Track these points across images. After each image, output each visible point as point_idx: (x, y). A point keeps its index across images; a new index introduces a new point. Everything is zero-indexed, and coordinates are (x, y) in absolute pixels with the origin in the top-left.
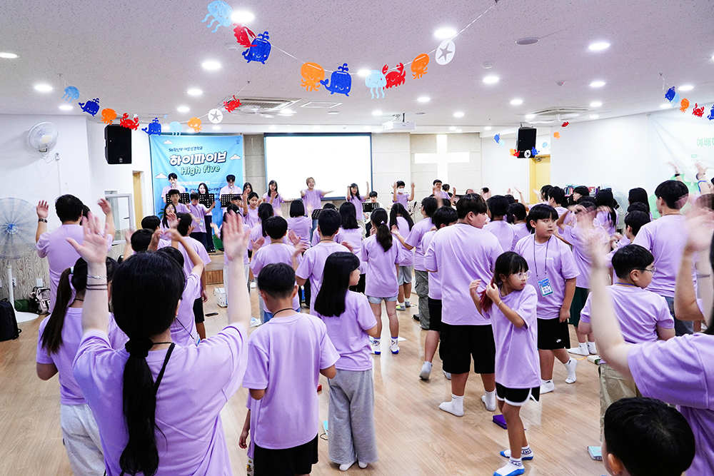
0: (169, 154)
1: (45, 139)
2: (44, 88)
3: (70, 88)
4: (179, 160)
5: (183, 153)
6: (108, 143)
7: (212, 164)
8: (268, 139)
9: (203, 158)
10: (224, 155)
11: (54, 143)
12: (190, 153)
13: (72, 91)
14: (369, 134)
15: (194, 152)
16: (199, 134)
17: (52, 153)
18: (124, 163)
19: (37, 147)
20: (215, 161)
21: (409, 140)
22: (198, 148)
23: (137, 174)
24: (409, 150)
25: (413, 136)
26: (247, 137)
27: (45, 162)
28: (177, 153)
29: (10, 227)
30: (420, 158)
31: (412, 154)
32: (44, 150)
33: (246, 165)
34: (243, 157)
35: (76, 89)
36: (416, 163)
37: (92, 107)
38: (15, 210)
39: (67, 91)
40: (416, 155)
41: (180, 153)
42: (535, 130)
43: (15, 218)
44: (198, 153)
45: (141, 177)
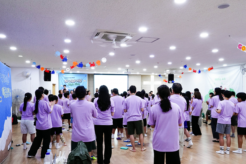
0: (64, 79)
1: (28, 74)
2: (28, 62)
3: (34, 62)
4: (67, 81)
5: (69, 79)
6: (44, 75)
7: (77, 83)
8: (95, 75)
9: (75, 81)
10: (81, 80)
11: (30, 75)
12: (71, 79)
13: (34, 63)
14: (128, 75)
15: (72, 79)
16: (74, 73)
17: (29, 78)
18: (48, 81)
19: (25, 76)
20: (78, 82)
21: (141, 77)
22: (73, 78)
23: (54, 85)
24: (141, 80)
25: (142, 76)
26: (89, 75)
27: (27, 80)
28: (67, 79)
29: (17, 97)
30: (145, 83)
31: (142, 82)
32: (27, 77)
33: (88, 83)
34: (87, 81)
35: (35, 63)
36: (144, 84)
37: (39, 67)
38: (19, 92)
39: (33, 63)
40: (144, 82)
41: (68, 79)
42: (174, 75)
43: (19, 94)
44: (73, 79)
45: (55, 86)
